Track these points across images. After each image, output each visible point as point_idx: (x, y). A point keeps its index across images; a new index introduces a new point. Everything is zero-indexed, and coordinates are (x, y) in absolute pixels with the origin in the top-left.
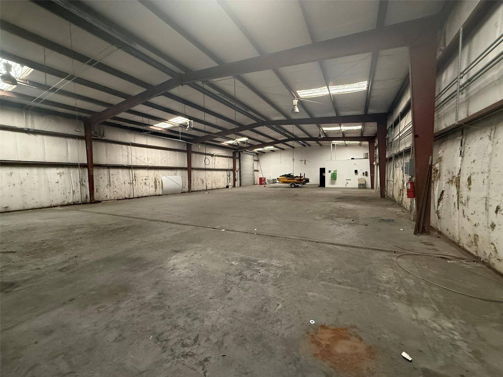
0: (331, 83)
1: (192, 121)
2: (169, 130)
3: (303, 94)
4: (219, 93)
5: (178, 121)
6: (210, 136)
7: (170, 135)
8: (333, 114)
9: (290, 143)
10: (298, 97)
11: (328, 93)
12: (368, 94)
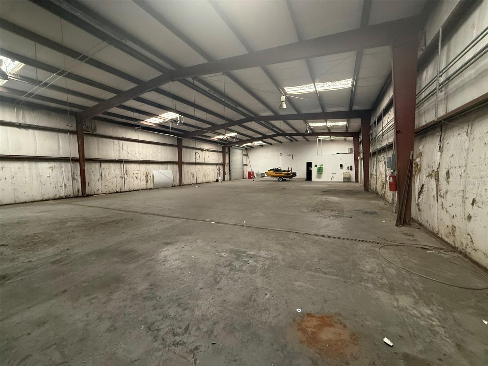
0: (317, 80)
1: (183, 116)
2: (160, 125)
3: (291, 90)
4: (209, 89)
5: (169, 116)
6: (201, 131)
7: (161, 129)
8: (319, 110)
9: (278, 138)
10: (286, 93)
11: (314, 90)
12: (353, 92)
